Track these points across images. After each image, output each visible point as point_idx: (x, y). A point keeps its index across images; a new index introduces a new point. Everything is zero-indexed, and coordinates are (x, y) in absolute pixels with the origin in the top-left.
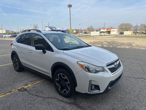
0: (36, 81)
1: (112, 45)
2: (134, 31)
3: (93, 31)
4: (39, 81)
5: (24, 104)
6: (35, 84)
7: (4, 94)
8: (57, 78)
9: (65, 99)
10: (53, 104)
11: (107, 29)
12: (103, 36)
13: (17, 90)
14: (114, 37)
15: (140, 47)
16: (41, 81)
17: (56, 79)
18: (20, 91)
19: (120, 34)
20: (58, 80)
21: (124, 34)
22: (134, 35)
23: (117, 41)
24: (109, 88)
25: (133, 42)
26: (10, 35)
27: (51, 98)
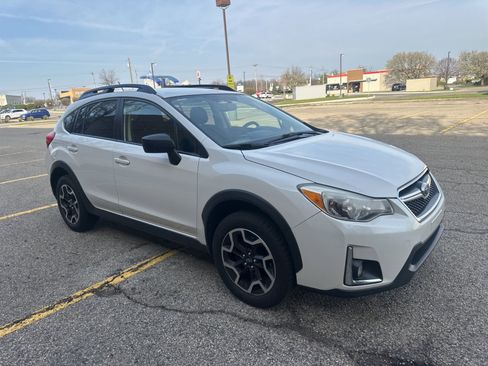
0: (145, 258)
1: (374, 127)
2: (439, 78)
3: (302, 83)
4: (158, 259)
5: (124, 338)
6: (145, 271)
7: (48, 309)
8: (228, 244)
9: (259, 314)
10: (222, 333)
11: (350, 74)
12: (337, 98)
13: (89, 292)
14: (374, 100)
15: (468, 129)
16: (163, 257)
17: (223, 248)
18: (100, 295)
19: (393, 90)
20: (230, 251)
21: (408, 89)
22: (440, 89)
23: (386, 112)
24: (412, 268)
25: (442, 113)
26: (25, 112)
27: (212, 312)
